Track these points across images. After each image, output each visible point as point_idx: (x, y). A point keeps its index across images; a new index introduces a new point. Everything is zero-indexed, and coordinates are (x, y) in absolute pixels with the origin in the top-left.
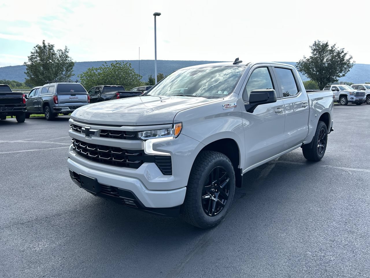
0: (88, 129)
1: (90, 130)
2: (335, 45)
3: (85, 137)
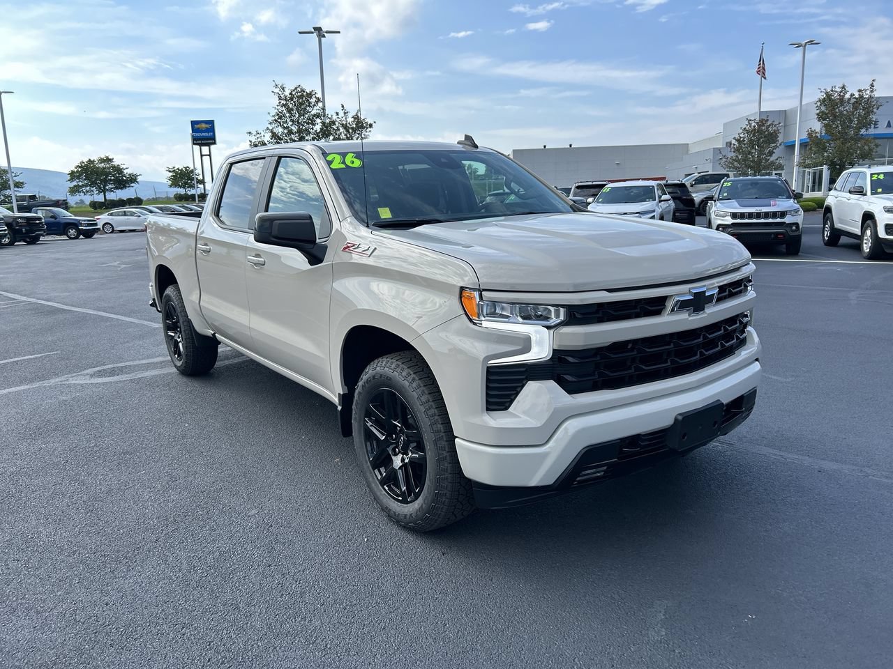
1: (707, 294)
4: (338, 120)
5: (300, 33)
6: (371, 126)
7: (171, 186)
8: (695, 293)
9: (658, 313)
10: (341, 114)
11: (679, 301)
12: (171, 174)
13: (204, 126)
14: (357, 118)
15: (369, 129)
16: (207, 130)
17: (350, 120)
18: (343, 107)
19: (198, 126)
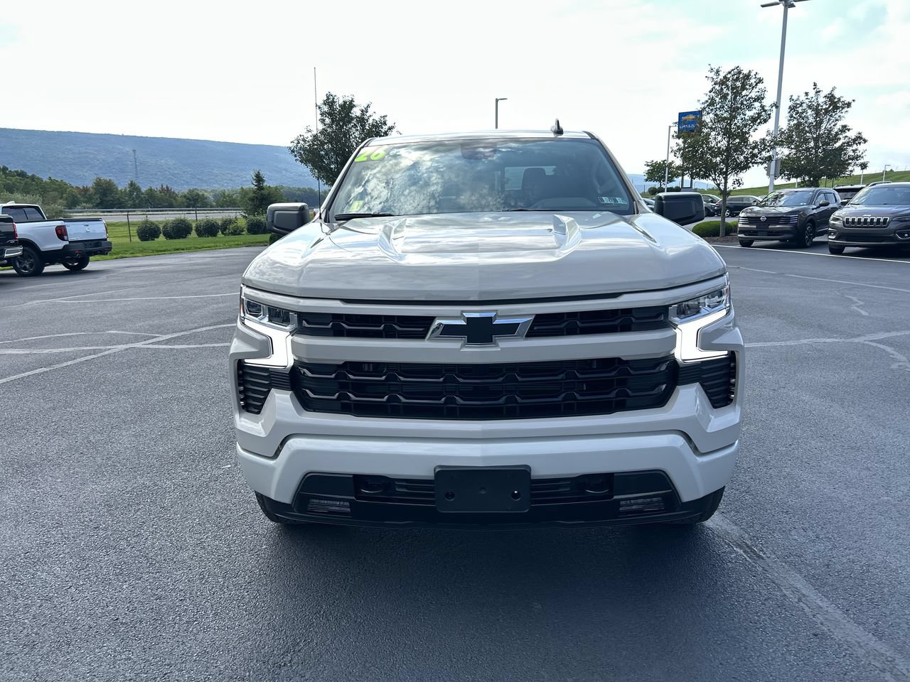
0: (490, 319)
1: (497, 322)
2: (368, 106)
3: (462, 347)
4: (807, 101)
5: (763, 6)
6: (849, 105)
7: (646, 180)
8: (468, 318)
9: (421, 336)
10: (812, 94)
11: (440, 324)
12: (649, 168)
13: (692, 117)
14: (831, 97)
15: (846, 109)
16: (693, 122)
17: (821, 100)
18: (815, 85)
19: (686, 118)
